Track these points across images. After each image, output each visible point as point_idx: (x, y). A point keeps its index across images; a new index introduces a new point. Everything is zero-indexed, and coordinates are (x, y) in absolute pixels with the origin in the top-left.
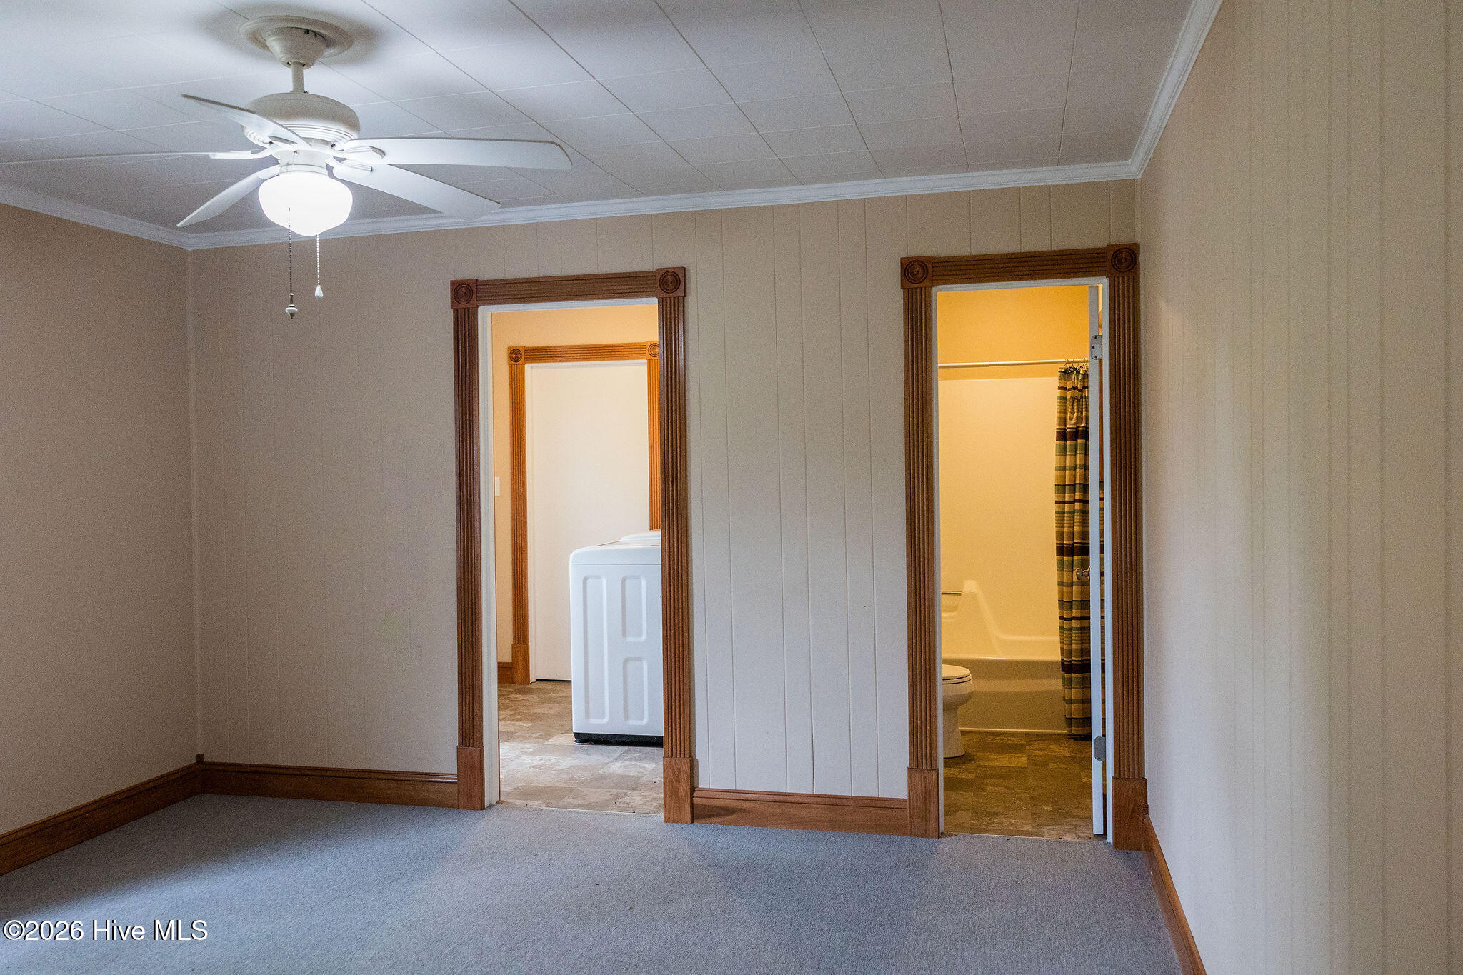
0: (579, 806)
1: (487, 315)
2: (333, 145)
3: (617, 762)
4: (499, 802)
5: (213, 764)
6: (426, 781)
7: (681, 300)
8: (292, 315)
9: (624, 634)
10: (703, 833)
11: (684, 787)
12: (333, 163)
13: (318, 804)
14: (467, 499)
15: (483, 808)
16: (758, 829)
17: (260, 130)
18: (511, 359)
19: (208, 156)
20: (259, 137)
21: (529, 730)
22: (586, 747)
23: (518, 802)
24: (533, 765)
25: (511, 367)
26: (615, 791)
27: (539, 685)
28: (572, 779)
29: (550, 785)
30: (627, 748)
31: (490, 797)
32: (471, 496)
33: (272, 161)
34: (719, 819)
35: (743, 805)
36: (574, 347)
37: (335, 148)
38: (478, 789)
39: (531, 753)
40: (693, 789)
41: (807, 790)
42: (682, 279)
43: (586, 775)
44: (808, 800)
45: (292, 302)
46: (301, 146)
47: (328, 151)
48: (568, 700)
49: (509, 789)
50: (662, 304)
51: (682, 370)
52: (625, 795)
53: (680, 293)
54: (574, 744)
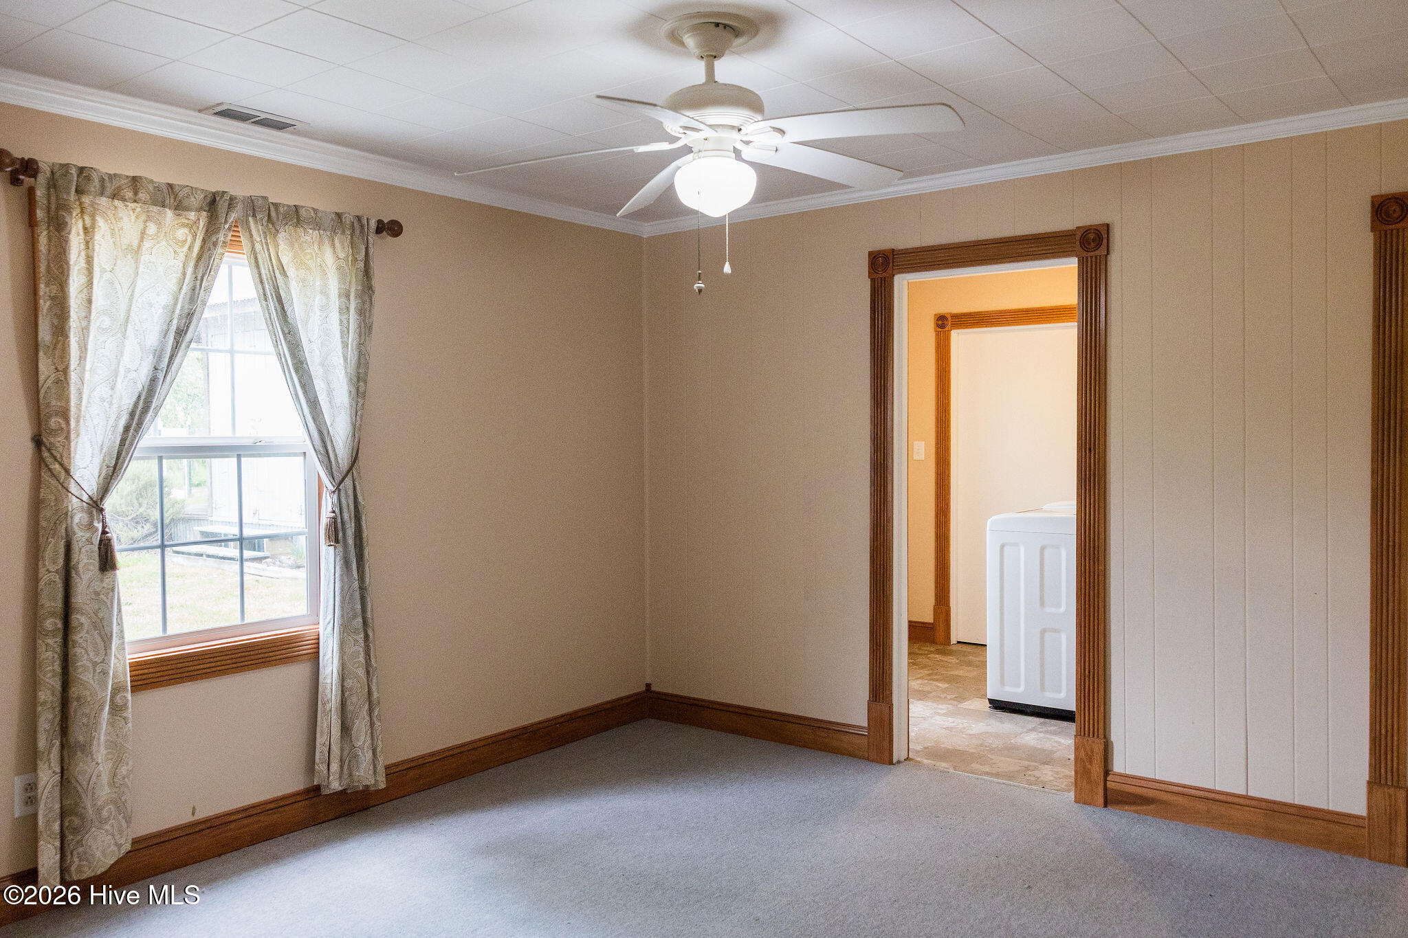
0: (987, 774)
1: (903, 284)
2: (740, 130)
3: (1030, 733)
4: (907, 759)
5: (659, 693)
6: (839, 731)
7: (1103, 258)
8: (700, 291)
9: (1042, 604)
10: (1117, 820)
11: (1097, 769)
12: (739, 146)
13: (742, 739)
14: (881, 462)
15: (891, 763)
16: (1181, 826)
17: (673, 123)
18: (938, 326)
19: (632, 151)
20: (674, 128)
21: (944, 691)
22: (1000, 714)
23: (925, 761)
24: (945, 727)
25: (938, 334)
26: (1026, 763)
27: (960, 647)
28: (981, 745)
29: (960, 748)
30: (1042, 720)
31: (899, 752)
32: (884, 461)
33: (687, 150)
34: (1133, 808)
35: (1165, 797)
36: (1001, 312)
37: (742, 132)
38: (886, 744)
39: (943, 715)
40: (1107, 772)
41: (1242, 792)
42: (1105, 236)
43: (997, 743)
44: (1241, 801)
45: (699, 279)
46: (709, 133)
47: (734, 135)
48: (983, 665)
49: (919, 748)
50: (1082, 263)
51: (1103, 332)
52: (1036, 768)
53: (1102, 251)
54: (988, 710)
